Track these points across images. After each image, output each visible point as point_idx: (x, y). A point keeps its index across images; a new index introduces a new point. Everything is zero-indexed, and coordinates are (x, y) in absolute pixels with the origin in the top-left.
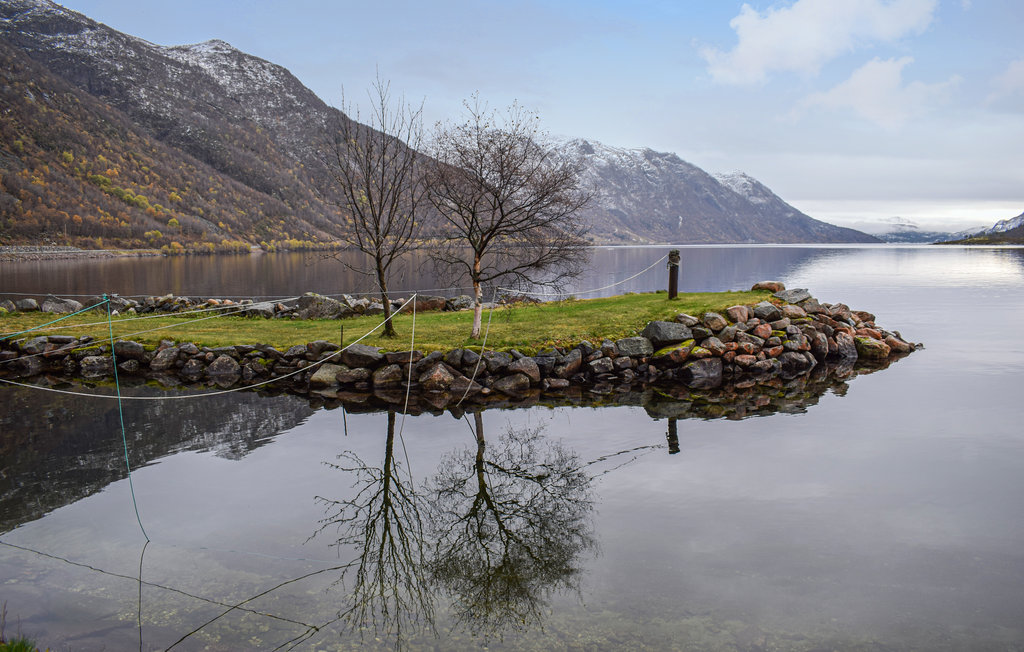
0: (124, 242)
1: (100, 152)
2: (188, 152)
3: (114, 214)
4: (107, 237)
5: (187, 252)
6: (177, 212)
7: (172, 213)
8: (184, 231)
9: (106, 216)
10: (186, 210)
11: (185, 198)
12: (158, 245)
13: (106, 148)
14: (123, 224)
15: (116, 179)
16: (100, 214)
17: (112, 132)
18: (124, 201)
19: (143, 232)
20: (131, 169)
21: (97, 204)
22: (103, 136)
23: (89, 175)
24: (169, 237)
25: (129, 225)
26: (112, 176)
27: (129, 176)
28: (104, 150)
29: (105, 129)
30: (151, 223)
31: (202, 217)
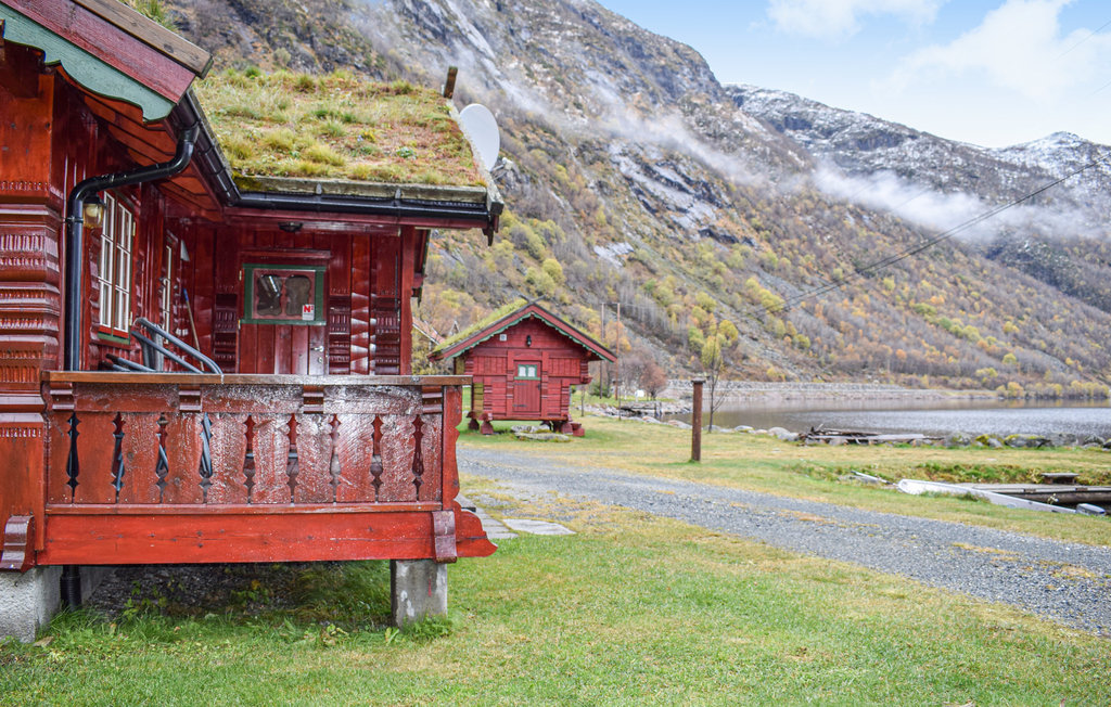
0: (952, 381)
1: (924, 276)
2: (1026, 271)
3: (941, 348)
4: (934, 374)
5: (1027, 395)
6: (1014, 346)
7: (1008, 346)
8: (1022, 369)
9: (932, 351)
10: (1024, 342)
11: (1023, 328)
12: (993, 386)
13: (930, 272)
14: (951, 359)
15: (942, 308)
16: (925, 349)
17: (936, 253)
18: (951, 333)
19: (974, 370)
20: (958, 295)
21: (921, 336)
22: (926, 258)
23: (912, 303)
24: (1005, 375)
25: (958, 361)
26: (938, 304)
27: (956, 304)
28: (928, 275)
29: (930, 251)
30: (984, 359)
31: (1044, 351)
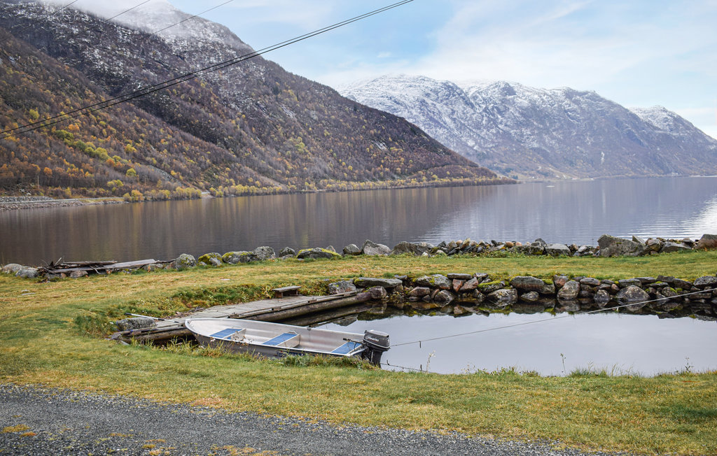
0: (90, 191)
1: (62, 108)
2: (139, 106)
3: (79, 166)
4: (74, 187)
5: (145, 199)
6: (133, 162)
7: (129, 163)
8: (141, 180)
9: (72, 168)
10: (141, 160)
11: (139, 149)
12: (120, 193)
13: (67, 105)
14: (88, 174)
15: (77, 134)
16: (66, 166)
17: (71, 90)
18: (86, 153)
19: (106, 182)
20: (90, 124)
21: (64, 157)
22: (63, 94)
23: (54, 130)
24: (128, 185)
25: (93, 175)
26: (74, 131)
27: (89, 131)
28: (65, 107)
29: (66, 88)
30: (112, 173)
31: (155, 166)
